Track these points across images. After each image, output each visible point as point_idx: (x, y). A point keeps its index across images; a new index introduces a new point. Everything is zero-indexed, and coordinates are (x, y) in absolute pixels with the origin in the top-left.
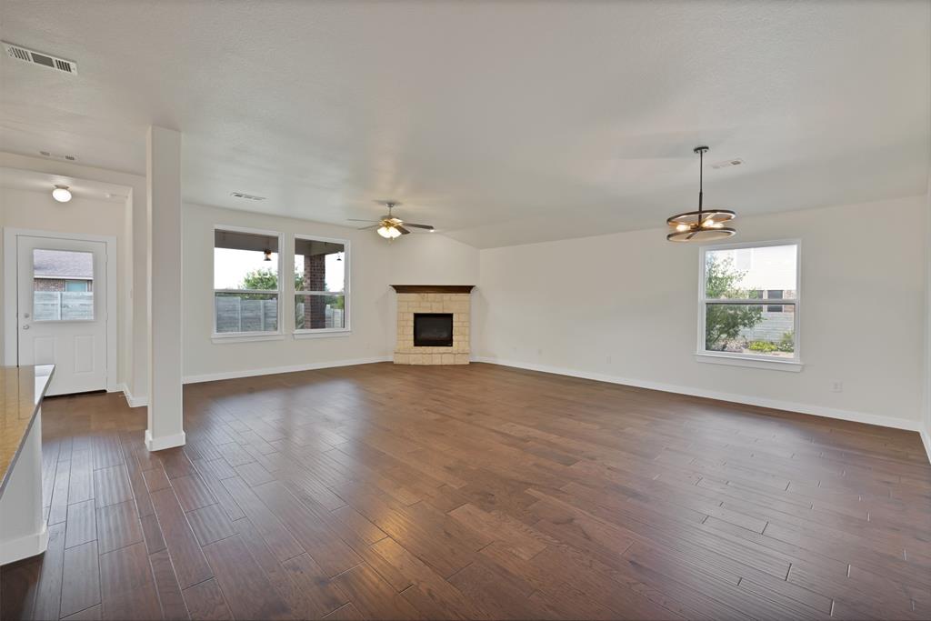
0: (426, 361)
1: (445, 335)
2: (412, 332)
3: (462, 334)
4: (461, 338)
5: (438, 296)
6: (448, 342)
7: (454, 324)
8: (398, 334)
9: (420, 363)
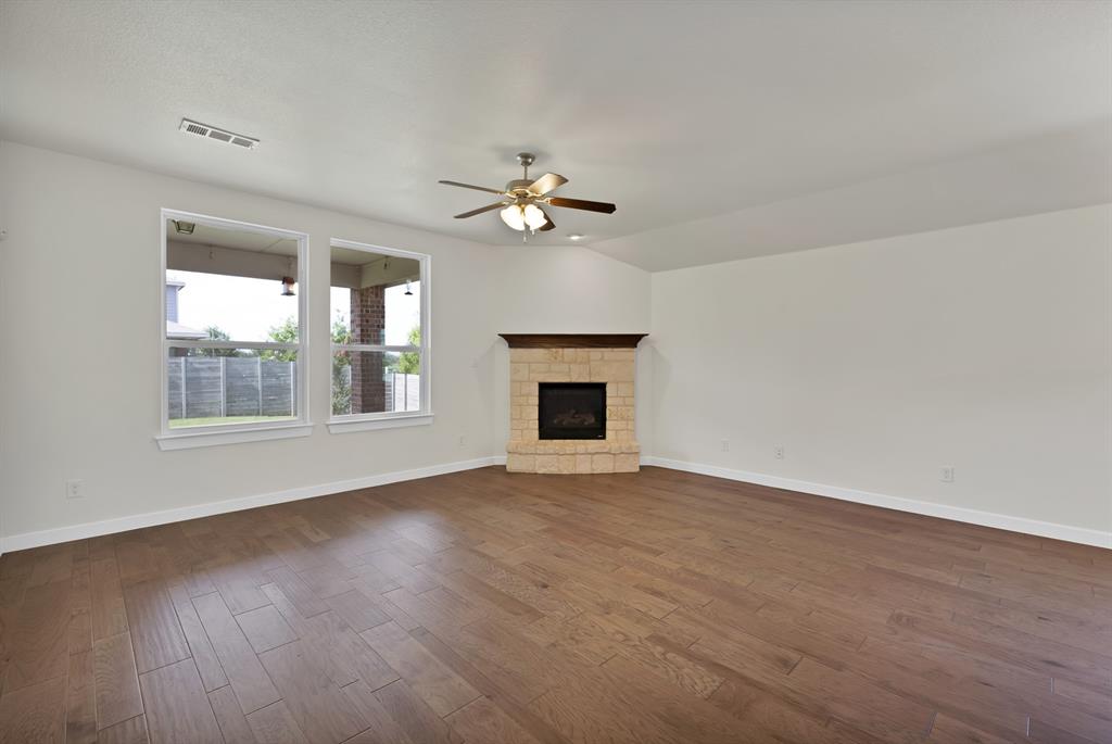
0: (565, 467)
1: (591, 420)
2: (536, 415)
3: (622, 419)
4: (621, 425)
5: (582, 353)
6: (598, 431)
7: (609, 401)
8: (512, 419)
9: (554, 470)
